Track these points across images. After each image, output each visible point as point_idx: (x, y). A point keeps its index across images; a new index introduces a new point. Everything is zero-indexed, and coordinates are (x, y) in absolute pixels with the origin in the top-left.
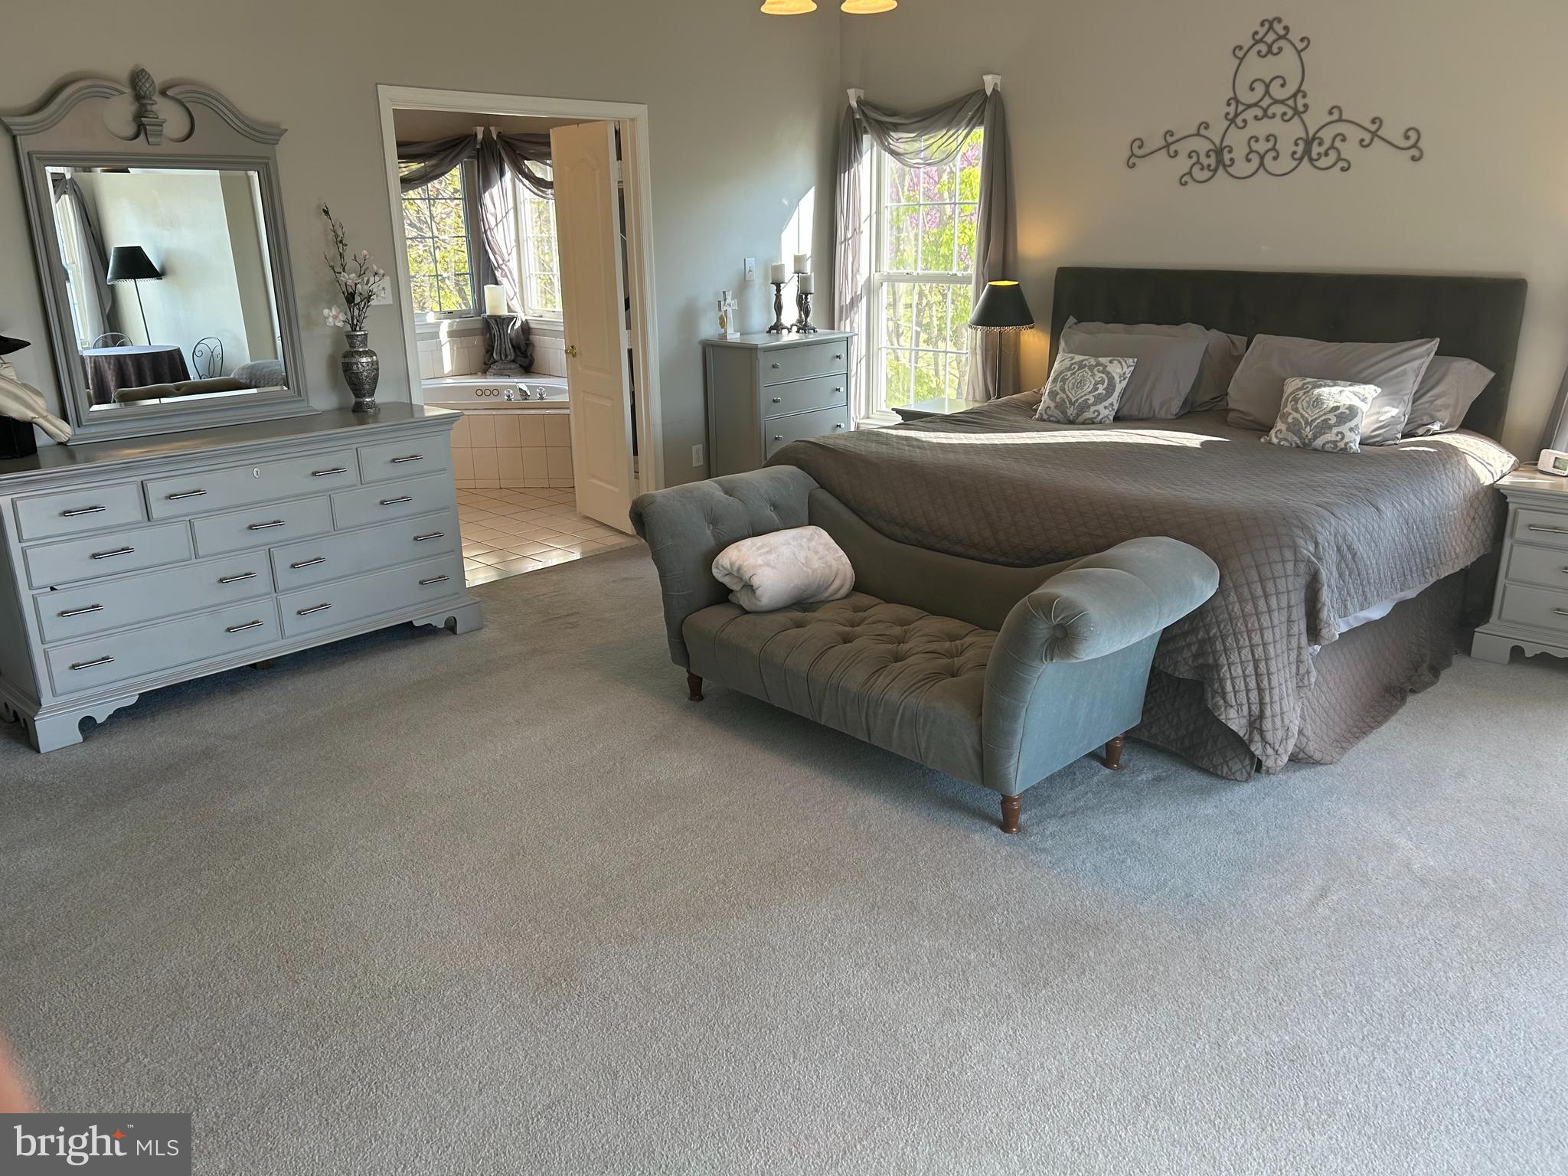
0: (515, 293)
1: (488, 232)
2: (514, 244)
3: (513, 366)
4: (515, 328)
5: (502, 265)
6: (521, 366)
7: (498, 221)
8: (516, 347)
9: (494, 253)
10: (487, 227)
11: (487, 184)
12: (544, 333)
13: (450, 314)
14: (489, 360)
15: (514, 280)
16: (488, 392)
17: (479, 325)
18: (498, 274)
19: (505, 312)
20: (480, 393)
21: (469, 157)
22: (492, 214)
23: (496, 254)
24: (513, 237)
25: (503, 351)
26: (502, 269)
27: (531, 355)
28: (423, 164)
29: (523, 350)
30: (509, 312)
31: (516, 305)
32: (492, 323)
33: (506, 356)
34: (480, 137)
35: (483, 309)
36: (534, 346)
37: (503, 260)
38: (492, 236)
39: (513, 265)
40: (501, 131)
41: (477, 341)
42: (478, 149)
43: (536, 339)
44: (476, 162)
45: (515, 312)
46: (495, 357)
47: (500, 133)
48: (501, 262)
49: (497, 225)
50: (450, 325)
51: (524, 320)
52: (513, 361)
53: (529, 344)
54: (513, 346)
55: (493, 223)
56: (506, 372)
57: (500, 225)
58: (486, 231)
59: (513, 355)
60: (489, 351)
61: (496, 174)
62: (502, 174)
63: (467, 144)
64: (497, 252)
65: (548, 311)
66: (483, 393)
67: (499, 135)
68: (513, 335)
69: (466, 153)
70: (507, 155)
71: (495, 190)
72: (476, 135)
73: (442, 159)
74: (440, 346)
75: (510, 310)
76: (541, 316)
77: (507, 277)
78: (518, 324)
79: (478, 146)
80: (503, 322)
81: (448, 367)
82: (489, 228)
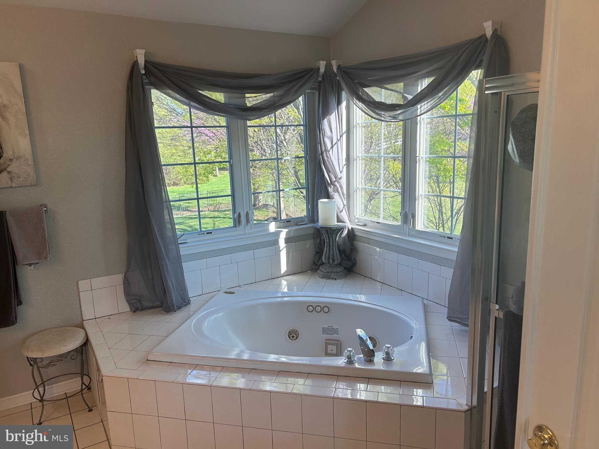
0: (344, 205)
1: (325, 154)
2: (344, 163)
3: (339, 269)
4: (342, 236)
5: (335, 182)
6: (345, 268)
7: (334, 143)
8: (342, 252)
9: (328, 172)
10: (323, 149)
11: (326, 112)
12: (369, 241)
13: (288, 222)
14: (318, 261)
15: (343, 194)
16: (319, 309)
17: (311, 231)
18: (330, 190)
19: (334, 223)
20: (311, 308)
21: (312, 89)
22: (328, 137)
23: (330, 172)
24: (344, 156)
25: (331, 257)
26: (335, 186)
27: (354, 259)
28: (272, 94)
29: (348, 254)
30: (338, 222)
31: (344, 215)
32: (324, 232)
33: (334, 261)
34: (322, 70)
35: (316, 218)
36: (357, 250)
37: (336, 178)
38: (327, 157)
39: (344, 181)
40: (342, 64)
41: (309, 245)
42: (320, 82)
43: (361, 245)
44: (317, 93)
45: (345, 223)
46: (324, 260)
47: (339, 65)
48: (334, 179)
49: (332, 147)
50: (287, 233)
51: (350, 228)
52: (340, 264)
53: (353, 249)
54: (340, 251)
55: (329, 145)
56: (333, 275)
57: (335, 148)
58: (322, 153)
59: (339, 259)
60: (319, 252)
61: (333, 102)
62: (339, 103)
63: (311, 75)
64: (331, 171)
65: (372, 222)
66: (314, 309)
67: (339, 67)
68: (341, 242)
69: (310, 84)
70: (345, 83)
71: (333, 117)
72: (319, 69)
73: (289, 90)
74: (278, 251)
75: (339, 220)
76: (365, 225)
77: (338, 191)
78: (345, 232)
79: (320, 79)
80: (332, 232)
81: (284, 268)
82: (326, 150)
